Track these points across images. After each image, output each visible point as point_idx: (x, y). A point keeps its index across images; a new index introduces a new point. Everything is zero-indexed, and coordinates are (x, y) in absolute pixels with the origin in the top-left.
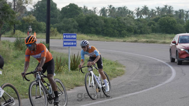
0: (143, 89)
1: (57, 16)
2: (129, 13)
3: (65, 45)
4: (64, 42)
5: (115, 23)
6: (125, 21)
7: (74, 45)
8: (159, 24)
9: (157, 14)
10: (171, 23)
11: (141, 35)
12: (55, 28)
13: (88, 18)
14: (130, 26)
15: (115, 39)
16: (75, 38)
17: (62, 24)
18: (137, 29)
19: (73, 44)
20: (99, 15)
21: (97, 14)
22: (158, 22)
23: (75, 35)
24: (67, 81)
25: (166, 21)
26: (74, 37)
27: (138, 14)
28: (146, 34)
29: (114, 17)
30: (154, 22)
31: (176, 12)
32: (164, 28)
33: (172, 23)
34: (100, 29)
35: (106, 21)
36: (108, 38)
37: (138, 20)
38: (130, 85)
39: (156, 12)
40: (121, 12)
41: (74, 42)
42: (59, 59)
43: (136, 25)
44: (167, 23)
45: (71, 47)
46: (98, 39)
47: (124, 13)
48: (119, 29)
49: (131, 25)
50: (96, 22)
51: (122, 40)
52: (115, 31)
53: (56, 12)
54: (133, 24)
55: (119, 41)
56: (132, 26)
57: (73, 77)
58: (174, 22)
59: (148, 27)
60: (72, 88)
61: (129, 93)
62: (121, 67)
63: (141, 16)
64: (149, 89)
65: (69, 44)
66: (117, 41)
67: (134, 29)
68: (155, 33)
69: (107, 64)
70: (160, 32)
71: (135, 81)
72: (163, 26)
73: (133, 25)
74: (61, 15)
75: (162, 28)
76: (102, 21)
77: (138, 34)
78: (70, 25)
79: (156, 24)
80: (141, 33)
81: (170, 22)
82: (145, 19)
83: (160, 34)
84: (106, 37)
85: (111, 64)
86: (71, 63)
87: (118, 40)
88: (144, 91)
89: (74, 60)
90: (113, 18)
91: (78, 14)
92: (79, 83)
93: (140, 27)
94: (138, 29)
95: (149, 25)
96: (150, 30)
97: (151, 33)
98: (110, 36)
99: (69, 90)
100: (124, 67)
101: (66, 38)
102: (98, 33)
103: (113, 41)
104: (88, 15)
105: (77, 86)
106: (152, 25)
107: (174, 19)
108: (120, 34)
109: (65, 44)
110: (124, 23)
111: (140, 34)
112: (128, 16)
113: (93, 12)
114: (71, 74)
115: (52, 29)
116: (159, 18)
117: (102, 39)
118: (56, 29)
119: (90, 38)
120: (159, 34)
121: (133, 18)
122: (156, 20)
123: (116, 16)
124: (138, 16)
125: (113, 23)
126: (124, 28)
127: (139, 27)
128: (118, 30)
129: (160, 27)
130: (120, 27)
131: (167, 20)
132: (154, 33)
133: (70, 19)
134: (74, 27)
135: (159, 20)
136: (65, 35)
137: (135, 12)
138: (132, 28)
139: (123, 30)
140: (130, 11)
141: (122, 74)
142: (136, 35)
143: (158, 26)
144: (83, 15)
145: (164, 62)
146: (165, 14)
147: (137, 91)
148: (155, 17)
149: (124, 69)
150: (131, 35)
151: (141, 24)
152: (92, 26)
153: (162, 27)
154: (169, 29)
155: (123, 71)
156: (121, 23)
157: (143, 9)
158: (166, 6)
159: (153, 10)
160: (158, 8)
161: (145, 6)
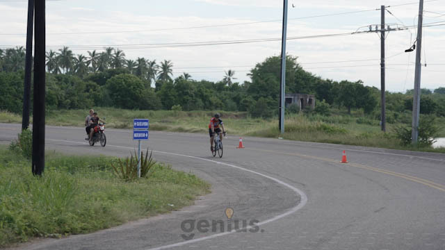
8: (108, 88)
10: (132, 87)
11: (72, 111)
14: (49, 92)
18: (64, 99)
22: (107, 86)
25: (124, 83)
28: (83, 109)
30: (94, 83)
32: (119, 97)
33: (134, 88)
40: (14, 60)
43: (62, 89)
44: (125, 86)
49: (52, 89)
56: (52, 92)
58: (138, 85)
67: (58, 98)
68: (101, 106)
70: (111, 106)
72: (117, 94)
73: (55, 90)
75: (116, 97)
77: (65, 107)
79: (100, 88)
80: (73, 106)
81: (129, 86)
83: (113, 108)
93: (70, 94)
94: (66, 99)
96: (90, 100)
97: (93, 106)
111: (70, 109)
120: (109, 108)
127: (67, 93)
129: (111, 95)
131: (124, 81)
132: (99, 108)
138: (54, 96)
142: (61, 110)
143: (106, 92)
150: (52, 109)
153: (115, 94)
154: (129, 99)
157: (61, 56)
158: (109, 50)
159: (81, 58)
160: (94, 54)
161: (65, 49)
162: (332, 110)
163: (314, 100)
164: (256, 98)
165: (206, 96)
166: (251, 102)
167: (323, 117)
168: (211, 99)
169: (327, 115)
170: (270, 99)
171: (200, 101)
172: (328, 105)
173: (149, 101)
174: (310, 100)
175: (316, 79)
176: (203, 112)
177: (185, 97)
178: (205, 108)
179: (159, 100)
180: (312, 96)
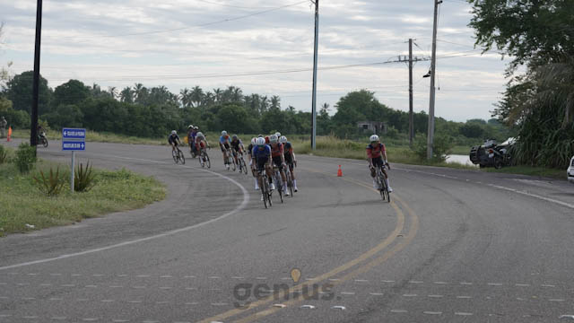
0: (198, 223)
1: (47, 102)
2: (170, 99)
3: (65, 149)
4: (65, 143)
5: (148, 114)
6: (164, 112)
7: (81, 149)
9: (216, 100)
12: (43, 120)
13: (101, 106)
14: (171, 120)
15: (148, 141)
16: (83, 137)
17: (56, 114)
19: (79, 146)
20: (119, 99)
21: (115, 98)
23: (83, 131)
24: (69, 210)
25: (231, 112)
26: (82, 134)
27: (184, 100)
29: (145, 104)
30: (211, 113)
31: (247, 98)
32: (228, 124)
33: (240, 116)
34: (122, 123)
35: (131, 110)
36: (135, 138)
37: (185, 110)
38: (176, 215)
39: (214, 98)
40: (157, 96)
41: (81, 143)
42: (55, 171)
43: (182, 117)
44: (233, 115)
45: (76, 152)
46: (118, 140)
47: (161, 98)
48: (153, 124)
49: (173, 117)
50: (115, 111)
51: (160, 143)
52: (147, 127)
53: (46, 94)
54: (177, 116)
55: (155, 144)
56: (174, 120)
57: (80, 202)
58: (243, 114)
59: (202, 122)
60: (78, 221)
61: (176, 228)
62: (160, 186)
63: (190, 104)
64: (208, 222)
65: (72, 146)
66: (151, 144)
69: (136, 181)
71: (184, 208)
72: (226, 121)
73: (176, 118)
74: (54, 98)
75: (225, 124)
76: (124, 110)
78: (69, 116)
79: (214, 117)
81: (237, 114)
82: (196, 109)
84: (132, 138)
85: (143, 181)
86: (76, 179)
87: (154, 142)
88: (200, 224)
89: (80, 174)
90: (143, 106)
91: (84, 98)
92: (91, 212)
95: (204, 118)
97: (208, 131)
98: (139, 136)
99: (74, 224)
100: (165, 186)
101: (67, 136)
102: (117, 130)
103: (143, 143)
104: (101, 100)
105: (87, 217)
106: (208, 119)
107: (244, 110)
108: (156, 133)
109: (65, 146)
110: (162, 114)
112: (169, 103)
113: (109, 95)
114: (75, 198)
115: (39, 121)
116: (219, 107)
117: (127, 140)
118: (46, 122)
119: (105, 139)
121: (177, 107)
122: (215, 110)
123: (148, 102)
124: (184, 104)
125: (142, 114)
126: (162, 122)
128: (151, 126)
129: (222, 123)
130: (156, 120)
131: (232, 110)
133: (69, 106)
134: (77, 120)
135: (220, 110)
136: (67, 131)
137: (181, 96)
138: (175, 123)
139: (159, 126)
140: (172, 95)
141: (162, 199)
143: (218, 120)
144: (94, 100)
145: (231, 180)
146: (230, 101)
147: (187, 225)
148: (212, 106)
149: (164, 189)
151: (190, 117)
152: (108, 119)
155: (163, 193)
156: (157, 114)
157: (193, 92)
158: (231, 88)
159: (209, 94)
160: (218, 91)
161: (197, 87)
162: (401, 134)
163: (386, 126)
164: (339, 125)
165: (299, 124)
166: (335, 128)
167: (393, 140)
168: (303, 125)
169: (397, 139)
170: (350, 125)
171: (293, 127)
172: (396, 130)
173: (253, 128)
174: (383, 127)
175: (389, 110)
176: (295, 136)
177: (281, 124)
178: (297, 133)
179: (260, 127)
180: (385, 123)
